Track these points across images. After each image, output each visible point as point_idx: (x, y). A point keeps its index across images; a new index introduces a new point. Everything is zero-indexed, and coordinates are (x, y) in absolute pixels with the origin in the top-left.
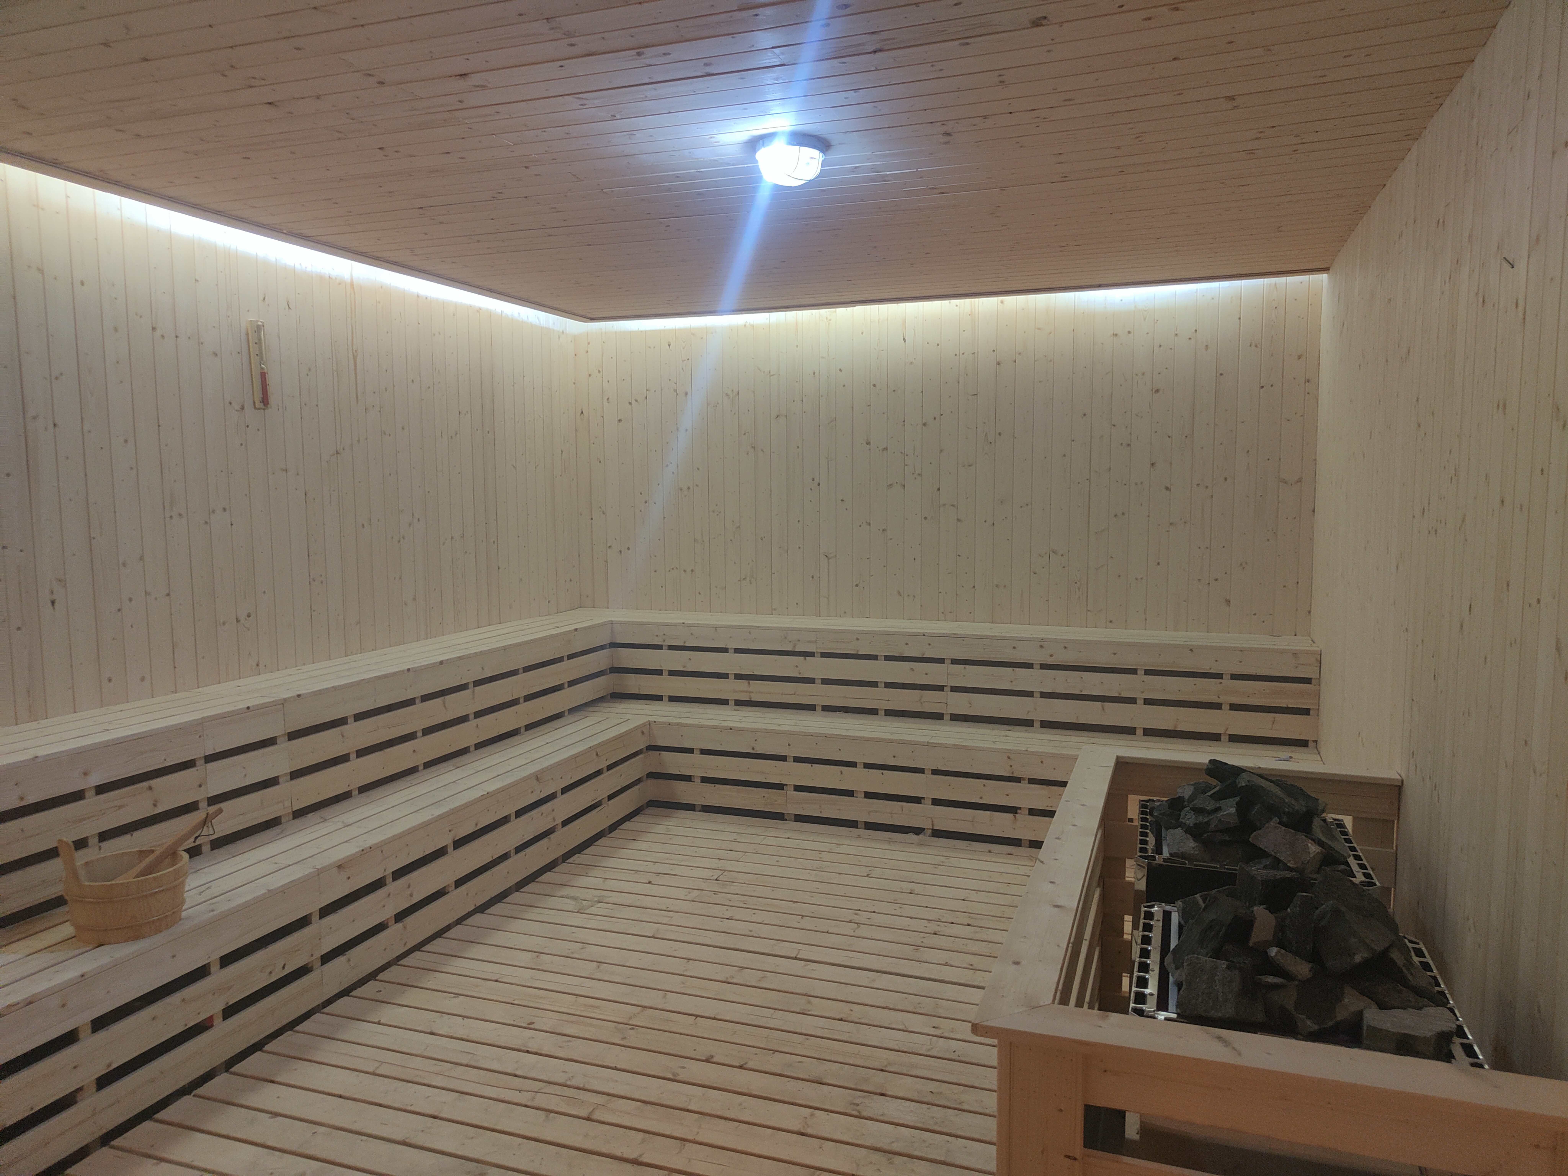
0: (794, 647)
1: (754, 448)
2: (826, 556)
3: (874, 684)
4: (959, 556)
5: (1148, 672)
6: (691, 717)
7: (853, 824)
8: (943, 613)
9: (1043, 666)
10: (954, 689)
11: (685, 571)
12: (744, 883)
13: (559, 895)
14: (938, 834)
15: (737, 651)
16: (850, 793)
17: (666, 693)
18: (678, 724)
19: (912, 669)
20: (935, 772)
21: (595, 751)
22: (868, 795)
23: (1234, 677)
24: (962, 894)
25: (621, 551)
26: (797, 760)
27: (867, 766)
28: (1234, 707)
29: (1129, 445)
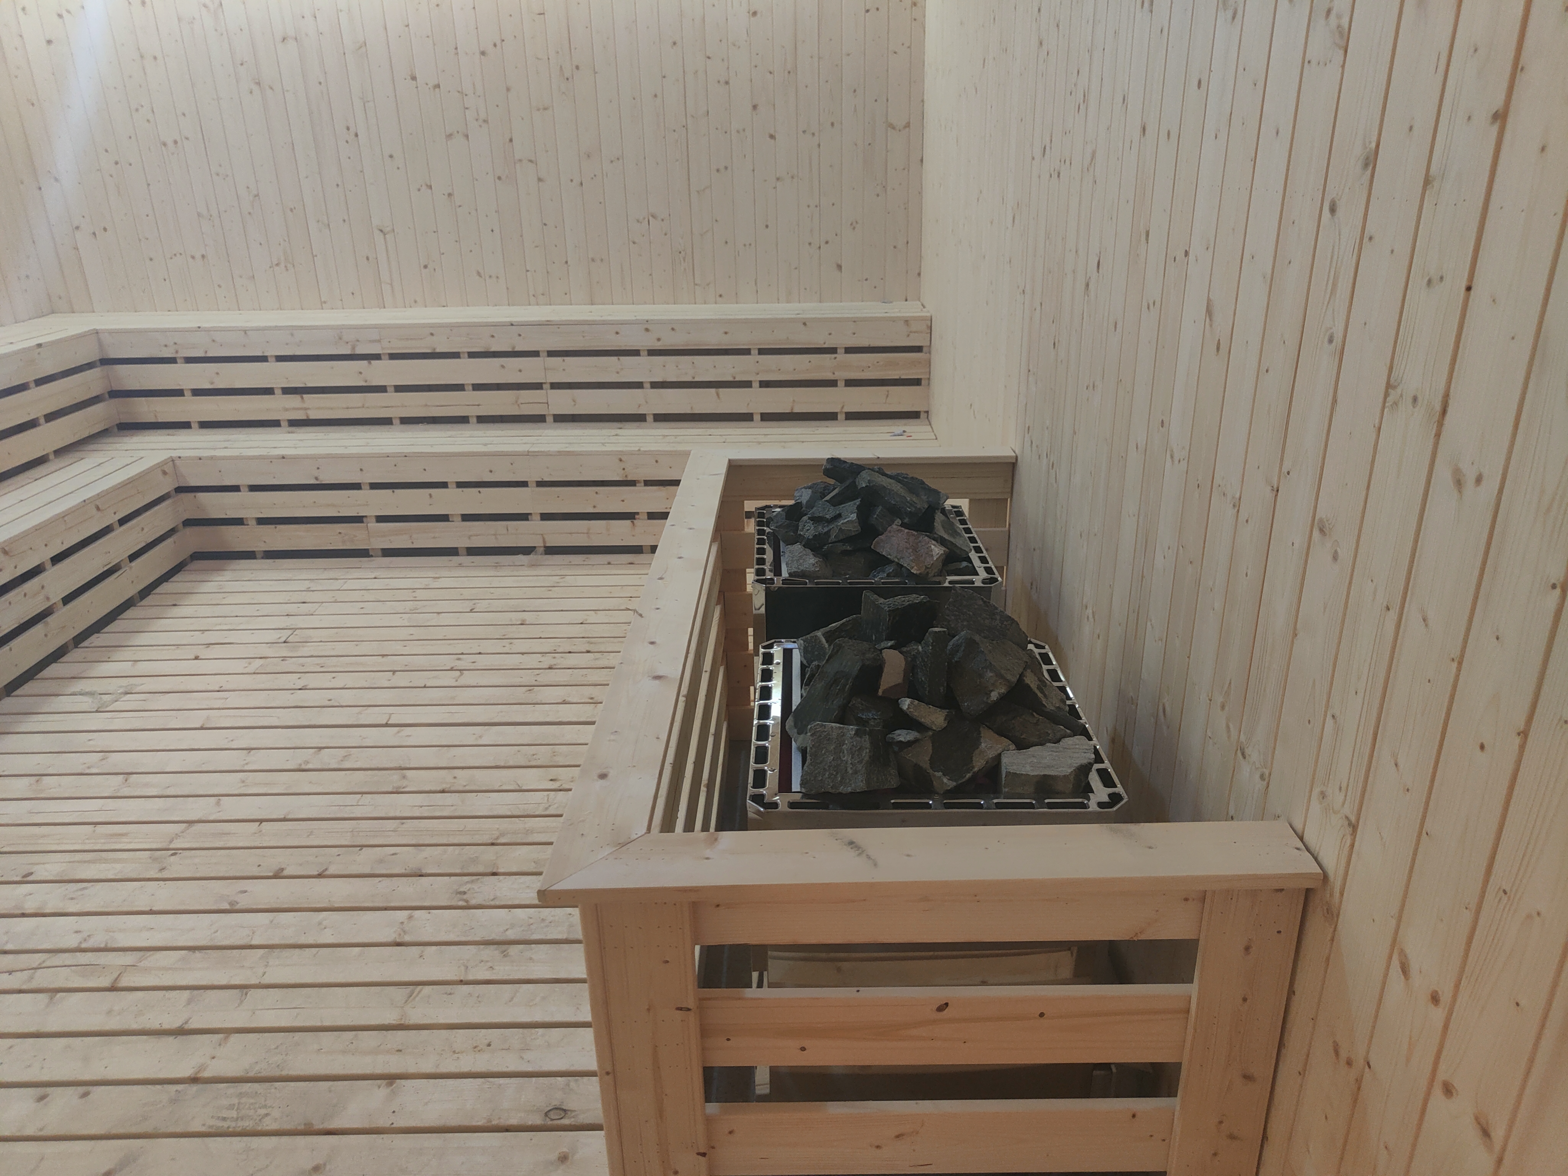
0: (353, 348)
1: (258, 84)
2: (381, 231)
3: (460, 387)
4: (545, 224)
5: (762, 352)
6: (229, 446)
7: (452, 552)
8: (534, 296)
9: (652, 353)
10: (555, 386)
11: (193, 257)
12: (321, 642)
13: (69, 693)
14: (551, 551)
15: (280, 359)
16: (445, 518)
17: (194, 418)
18: (212, 458)
19: (503, 367)
20: (541, 484)
21: (97, 504)
22: (466, 518)
23: (849, 350)
24: (579, 617)
25: (94, 234)
26: (374, 486)
27: (461, 485)
28: (850, 383)
29: (727, 83)
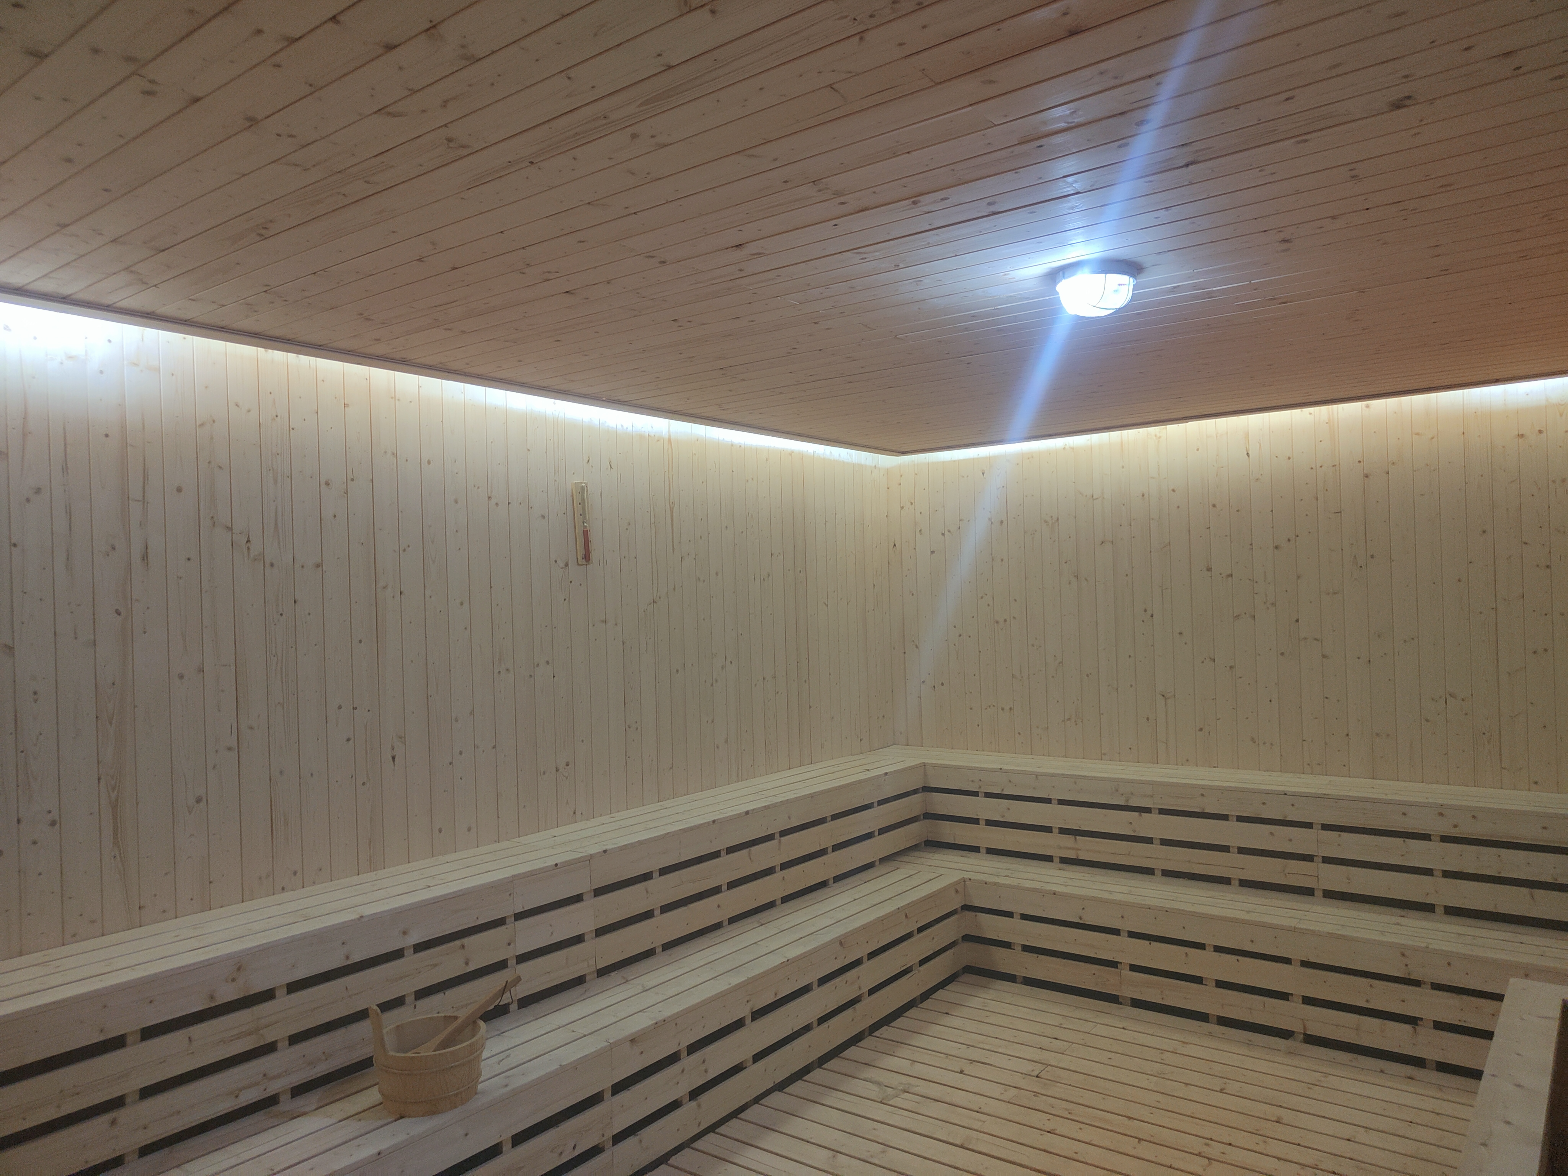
0: (1127, 801)
1: (1077, 577)
2: (1163, 696)
3: (1225, 849)
4: (1327, 698)
6: (1010, 875)
7: (1203, 1017)
8: (1309, 764)
10: (1327, 860)
11: (1003, 709)
12: (1070, 1085)
13: (862, 1078)
14: (1312, 1040)
16: (1198, 980)
17: (984, 844)
19: (1272, 834)
20: (1305, 964)
21: (905, 912)
22: (1220, 984)
24: (1347, 1131)
25: (934, 687)
26: (1132, 935)
27: (1218, 949)
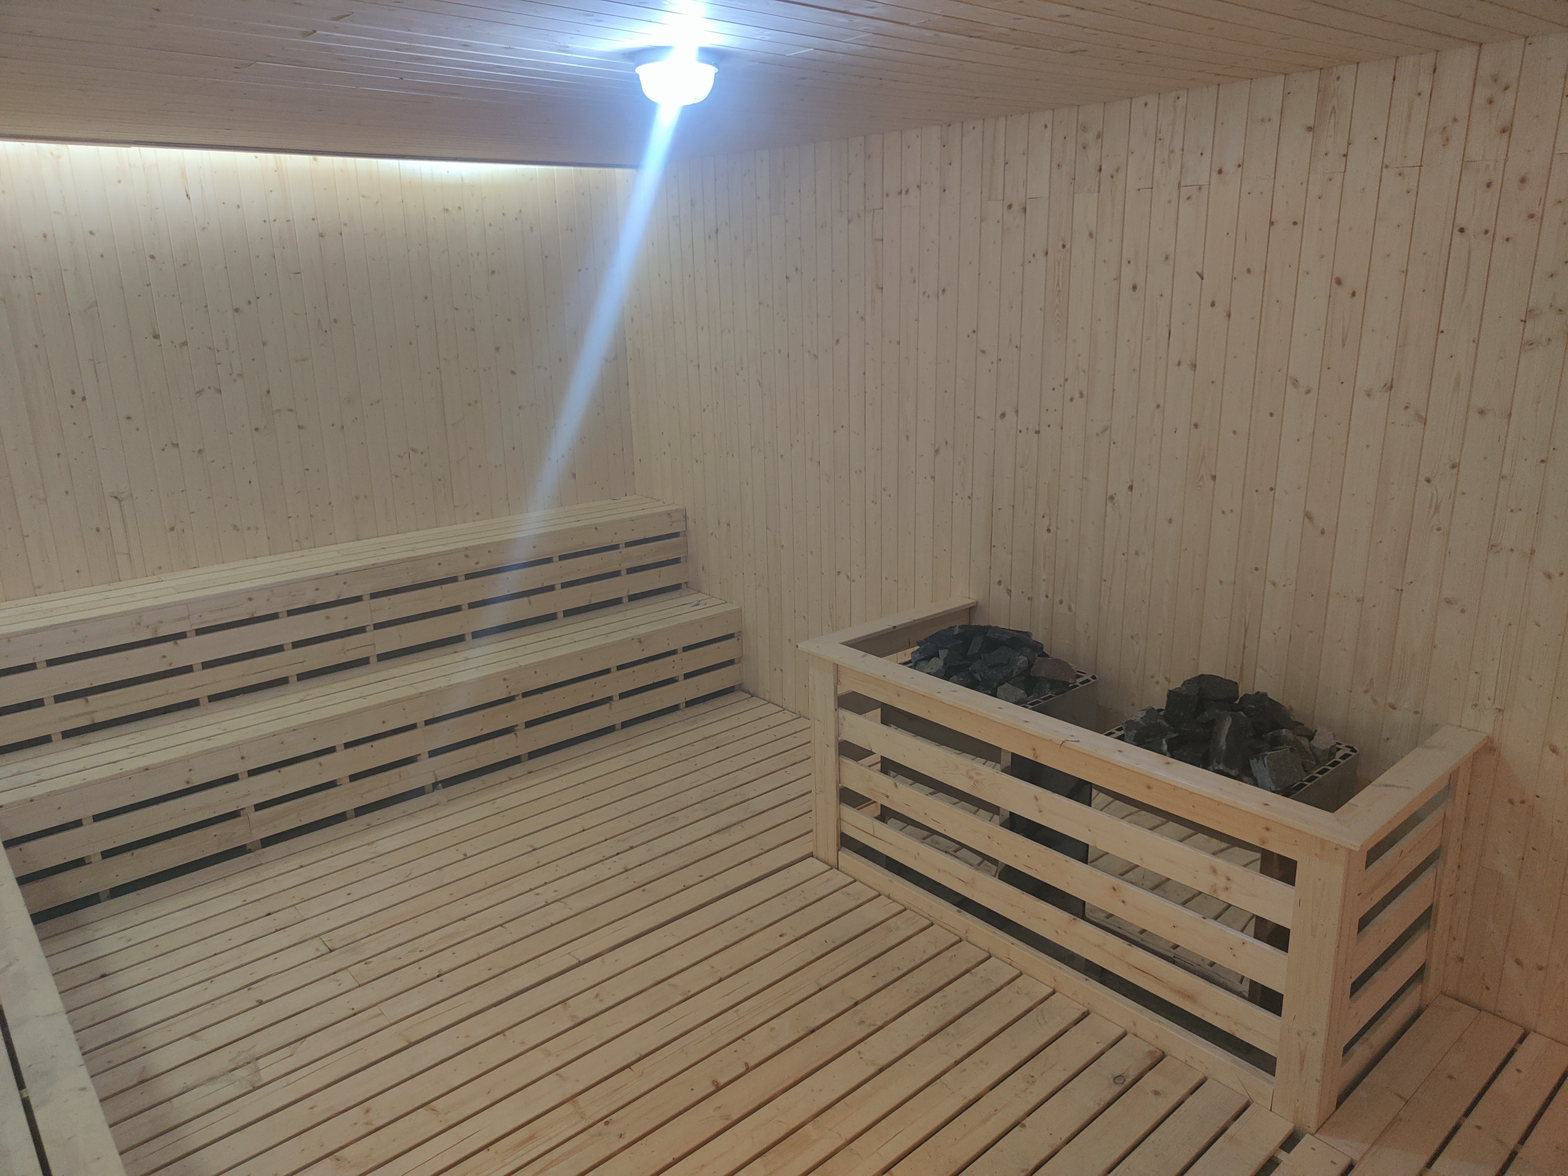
0: (154, 632)
2: (116, 497)
3: (279, 649)
4: (307, 470)
5: (562, 558)
9: (467, 577)
10: (376, 627)
15: (53, 662)
16: (332, 784)
18: (49, 795)
19: (328, 617)
20: (429, 722)
22: (354, 778)
23: (628, 544)
26: (253, 773)
27: (350, 745)
28: (631, 571)
29: (473, 330)
